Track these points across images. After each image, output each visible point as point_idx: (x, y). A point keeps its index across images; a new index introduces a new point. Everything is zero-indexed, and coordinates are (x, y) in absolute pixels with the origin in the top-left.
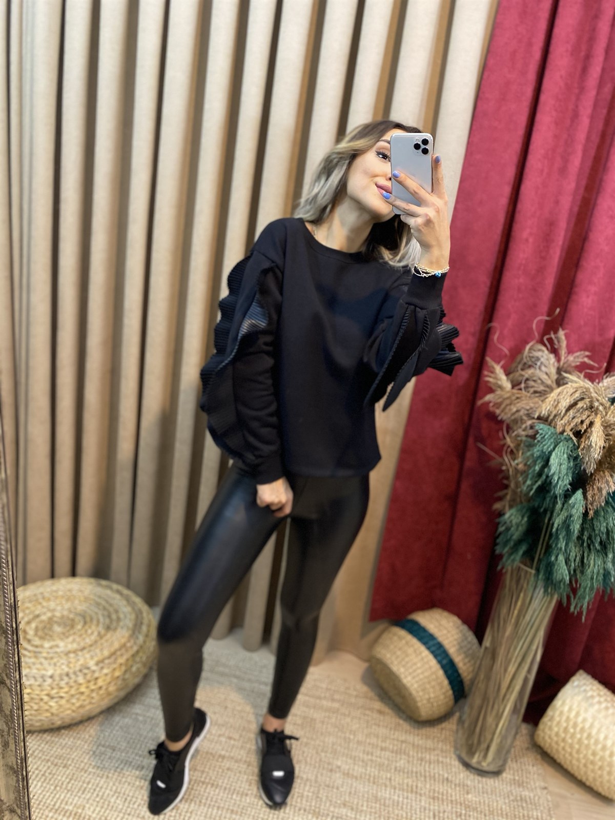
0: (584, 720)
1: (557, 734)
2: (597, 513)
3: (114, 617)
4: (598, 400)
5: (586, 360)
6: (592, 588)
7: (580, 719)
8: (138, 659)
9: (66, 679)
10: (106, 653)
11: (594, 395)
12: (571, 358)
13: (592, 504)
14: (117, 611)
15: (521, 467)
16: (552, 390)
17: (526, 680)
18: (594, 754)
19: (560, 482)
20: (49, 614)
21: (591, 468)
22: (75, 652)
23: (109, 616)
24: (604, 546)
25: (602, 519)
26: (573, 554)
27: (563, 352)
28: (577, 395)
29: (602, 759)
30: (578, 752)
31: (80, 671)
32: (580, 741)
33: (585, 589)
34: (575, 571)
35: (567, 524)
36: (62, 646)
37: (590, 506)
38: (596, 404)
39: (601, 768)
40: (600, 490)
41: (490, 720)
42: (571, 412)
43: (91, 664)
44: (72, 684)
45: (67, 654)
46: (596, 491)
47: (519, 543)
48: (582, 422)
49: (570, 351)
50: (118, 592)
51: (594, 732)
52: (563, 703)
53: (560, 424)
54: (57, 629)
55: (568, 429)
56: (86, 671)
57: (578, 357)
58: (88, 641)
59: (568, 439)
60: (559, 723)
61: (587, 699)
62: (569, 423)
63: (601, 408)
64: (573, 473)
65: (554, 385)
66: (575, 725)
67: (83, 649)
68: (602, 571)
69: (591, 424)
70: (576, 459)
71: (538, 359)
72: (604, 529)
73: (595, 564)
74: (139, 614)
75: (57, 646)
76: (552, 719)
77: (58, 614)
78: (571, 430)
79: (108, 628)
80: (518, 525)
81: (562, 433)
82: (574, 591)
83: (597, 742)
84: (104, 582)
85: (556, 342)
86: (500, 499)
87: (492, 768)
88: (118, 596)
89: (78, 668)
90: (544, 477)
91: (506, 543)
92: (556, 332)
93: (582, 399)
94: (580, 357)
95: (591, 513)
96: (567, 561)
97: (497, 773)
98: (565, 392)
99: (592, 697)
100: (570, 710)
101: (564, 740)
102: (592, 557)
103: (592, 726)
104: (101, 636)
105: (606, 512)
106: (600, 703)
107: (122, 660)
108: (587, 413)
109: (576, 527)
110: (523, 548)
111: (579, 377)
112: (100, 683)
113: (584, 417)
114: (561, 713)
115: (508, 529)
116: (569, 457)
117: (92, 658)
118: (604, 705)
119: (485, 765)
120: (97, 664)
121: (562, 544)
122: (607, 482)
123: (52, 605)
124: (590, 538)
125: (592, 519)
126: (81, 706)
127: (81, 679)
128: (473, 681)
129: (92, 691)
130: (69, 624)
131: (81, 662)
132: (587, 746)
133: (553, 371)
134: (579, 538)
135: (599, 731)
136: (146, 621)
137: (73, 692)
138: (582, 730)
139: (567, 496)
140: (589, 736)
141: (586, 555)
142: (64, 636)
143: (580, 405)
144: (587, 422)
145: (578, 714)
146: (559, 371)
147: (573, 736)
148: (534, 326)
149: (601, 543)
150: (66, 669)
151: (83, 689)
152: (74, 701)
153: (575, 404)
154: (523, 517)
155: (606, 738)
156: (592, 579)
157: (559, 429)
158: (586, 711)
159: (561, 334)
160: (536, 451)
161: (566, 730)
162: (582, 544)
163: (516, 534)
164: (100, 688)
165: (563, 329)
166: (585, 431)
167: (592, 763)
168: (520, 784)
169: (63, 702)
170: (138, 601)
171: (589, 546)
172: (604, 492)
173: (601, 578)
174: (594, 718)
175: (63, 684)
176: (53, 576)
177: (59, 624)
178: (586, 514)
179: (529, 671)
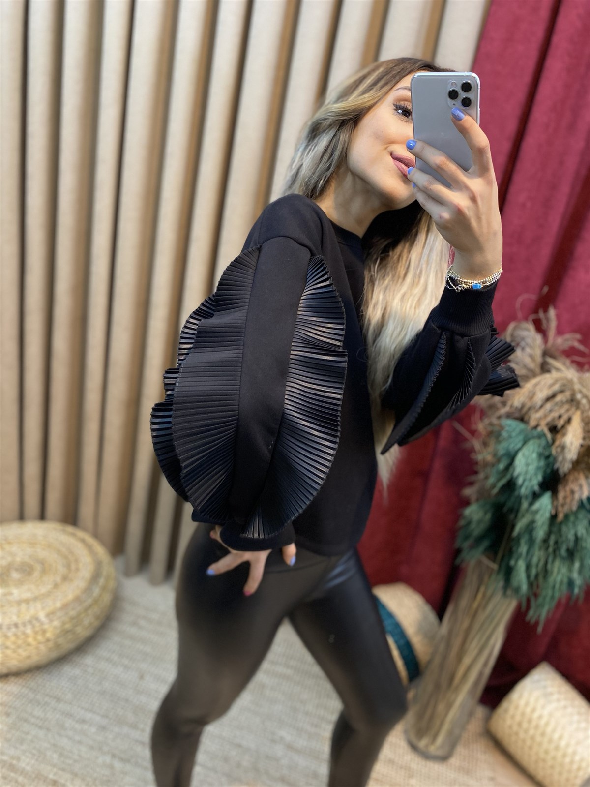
0: (540, 717)
1: (510, 727)
2: (567, 517)
3: (73, 567)
4: (581, 392)
5: (577, 345)
6: (552, 597)
7: (536, 715)
8: (90, 612)
9: (14, 629)
10: (58, 604)
11: (577, 387)
12: (560, 340)
13: (563, 505)
14: (77, 561)
15: (489, 458)
16: (534, 375)
17: (481, 674)
18: (546, 752)
19: (526, 483)
20: (9, 559)
21: (565, 467)
22: (27, 601)
23: (68, 566)
24: (571, 554)
25: (570, 525)
26: (535, 560)
27: (552, 332)
28: (556, 387)
29: (554, 758)
30: (530, 748)
31: (30, 622)
32: (533, 738)
33: (545, 598)
34: (537, 576)
35: (530, 528)
36: (17, 593)
37: (560, 509)
38: (579, 396)
39: (552, 767)
40: (573, 492)
41: (441, 707)
42: (548, 406)
43: (42, 615)
44: (19, 633)
45: (19, 603)
46: (568, 493)
47: (479, 540)
48: (560, 417)
49: (560, 332)
50: (83, 541)
51: (549, 729)
52: (520, 697)
53: (534, 417)
54: (15, 575)
55: (543, 423)
56: (34, 622)
57: (566, 340)
58: (43, 590)
59: (542, 436)
60: (513, 717)
61: (547, 695)
62: (545, 416)
63: (584, 401)
64: (545, 472)
65: (538, 370)
66: (530, 721)
67: (36, 599)
68: (566, 580)
69: (569, 420)
70: (548, 457)
71: (523, 339)
72: (571, 536)
73: (559, 572)
74: (99, 565)
75: (11, 594)
76: (506, 711)
77: (18, 559)
78: (547, 424)
79: (65, 579)
80: (479, 522)
81: (536, 427)
82: (536, 595)
83: (550, 741)
84: (70, 529)
85: (544, 322)
86: (471, 484)
87: (440, 753)
88: (80, 545)
89: (27, 617)
90: (508, 477)
91: (467, 537)
92: (546, 311)
93: (562, 391)
94: (571, 340)
95: (561, 516)
96: (528, 567)
97: (444, 759)
98: (543, 383)
99: (551, 694)
100: (527, 704)
101: (517, 734)
102: (557, 563)
103: (547, 724)
104: (56, 586)
105: (577, 518)
106: (558, 700)
107: (73, 613)
108: (566, 407)
109: (540, 533)
110: (486, 543)
111: (564, 364)
112: (49, 635)
113: (562, 411)
114: (517, 707)
115: (469, 523)
116: (540, 455)
117: (43, 608)
118: (563, 703)
119: (433, 749)
120: (48, 615)
121: (523, 549)
122: (581, 486)
123: (14, 549)
124: (556, 542)
125: (561, 523)
126: (29, 657)
127: (29, 630)
128: (429, 662)
129: (39, 643)
130: (26, 570)
131: (32, 612)
132: (540, 744)
133: (538, 353)
134: (545, 541)
135: (554, 730)
136: (105, 573)
137: (20, 642)
138: (537, 727)
139: (535, 496)
140: (543, 734)
141: (550, 560)
142: (20, 583)
143: (559, 398)
144: (565, 417)
145: (534, 710)
146: (545, 353)
147: (526, 731)
148: (518, 305)
149: (568, 550)
150: (15, 619)
151: (30, 640)
152: (20, 651)
153: (553, 396)
154: (485, 513)
155: (561, 738)
156: (554, 587)
157: (533, 423)
158: (543, 707)
159: (552, 313)
160: (502, 449)
161: (520, 724)
162: (547, 548)
163: (477, 530)
164: (48, 640)
165: (555, 308)
166: (563, 427)
167: (544, 761)
168: (467, 772)
169: (9, 652)
170: (101, 551)
171: (554, 551)
172: (577, 496)
173: (565, 588)
174: (551, 715)
175: (10, 634)
176: (21, 517)
177: (17, 570)
178: (554, 517)
179: (485, 664)
